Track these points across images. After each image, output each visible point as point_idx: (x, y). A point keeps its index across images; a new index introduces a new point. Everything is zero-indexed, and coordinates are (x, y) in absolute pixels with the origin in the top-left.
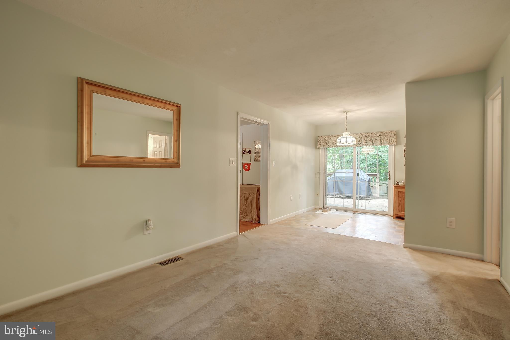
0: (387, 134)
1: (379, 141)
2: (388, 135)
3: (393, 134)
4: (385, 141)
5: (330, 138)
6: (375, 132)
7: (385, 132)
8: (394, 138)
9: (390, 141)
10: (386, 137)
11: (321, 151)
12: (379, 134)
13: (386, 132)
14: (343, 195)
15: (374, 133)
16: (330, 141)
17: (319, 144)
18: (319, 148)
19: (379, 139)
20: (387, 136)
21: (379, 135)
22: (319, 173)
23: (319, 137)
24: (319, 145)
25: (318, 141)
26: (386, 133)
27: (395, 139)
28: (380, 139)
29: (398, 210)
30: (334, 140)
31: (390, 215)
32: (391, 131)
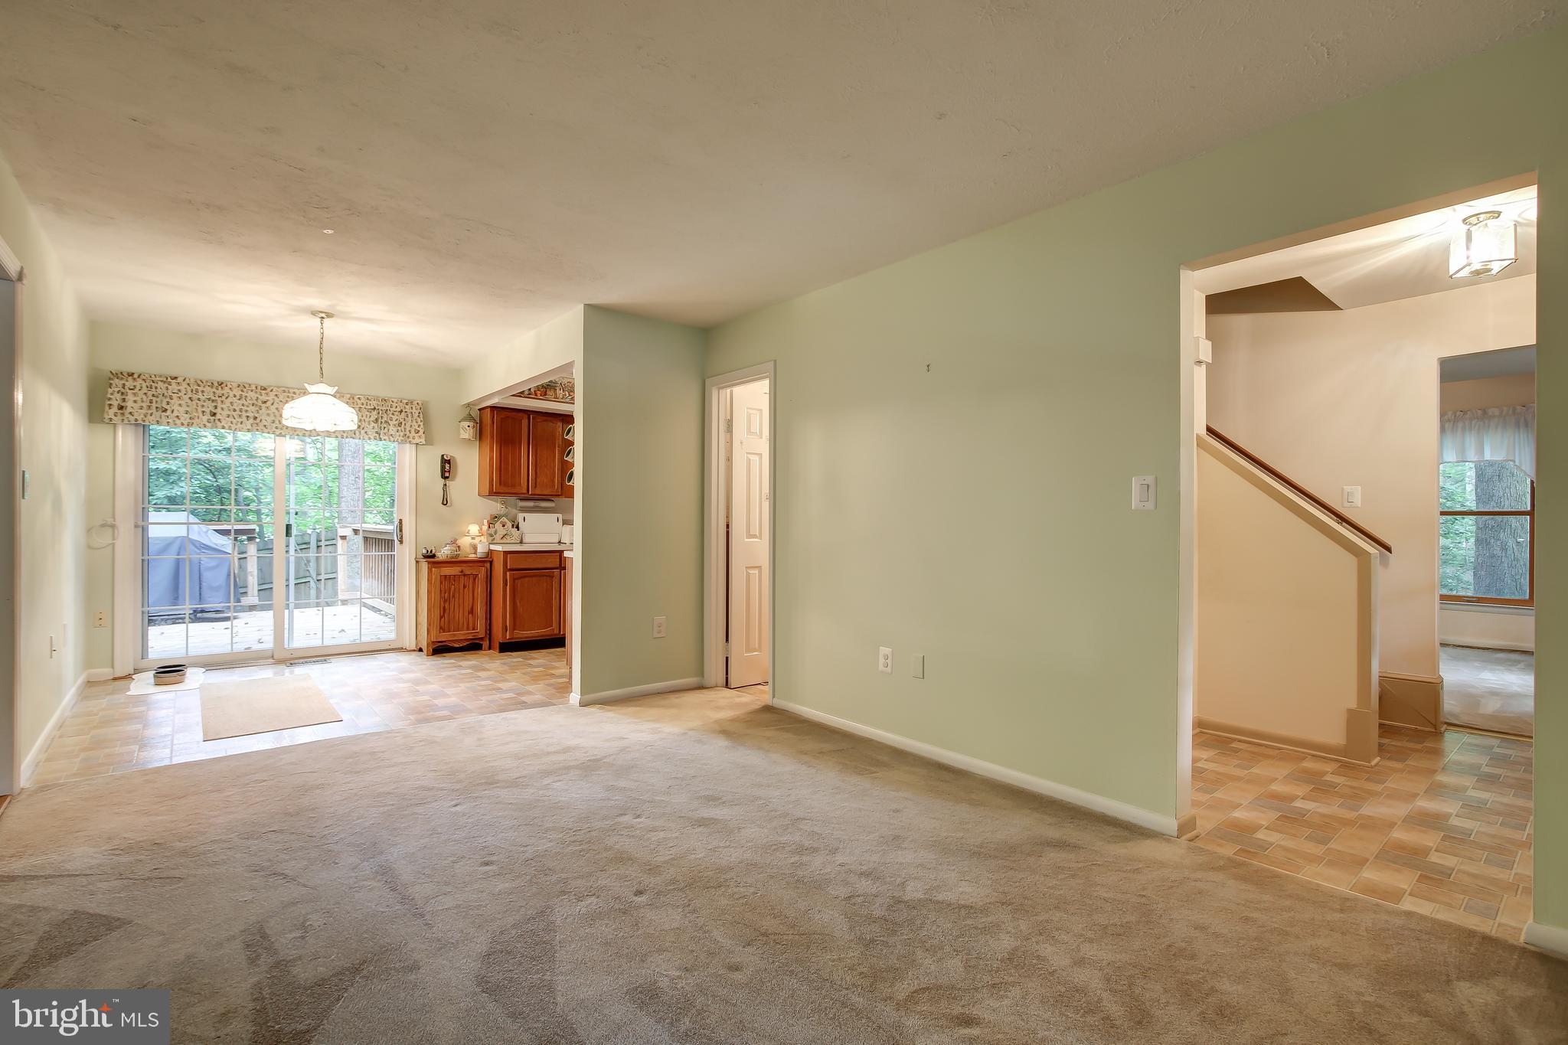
0: (399, 409)
1: (373, 424)
2: (401, 411)
3: (414, 410)
4: (391, 428)
5: (174, 387)
6: (362, 397)
7: (392, 402)
8: (417, 422)
9: (407, 430)
10: (394, 418)
11: (120, 434)
12: (374, 403)
13: (395, 400)
14: (184, 609)
15: (359, 398)
16: (175, 401)
17: (115, 404)
18: (116, 420)
19: (373, 418)
20: (396, 413)
21: (373, 407)
22: (113, 526)
23: (119, 375)
24: (115, 409)
25: (110, 391)
26: (394, 405)
27: (422, 426)
28: (377, 420)
29: (440, 628)
30: (195, 397)
31: (402, 648)
32: (410, 403)
